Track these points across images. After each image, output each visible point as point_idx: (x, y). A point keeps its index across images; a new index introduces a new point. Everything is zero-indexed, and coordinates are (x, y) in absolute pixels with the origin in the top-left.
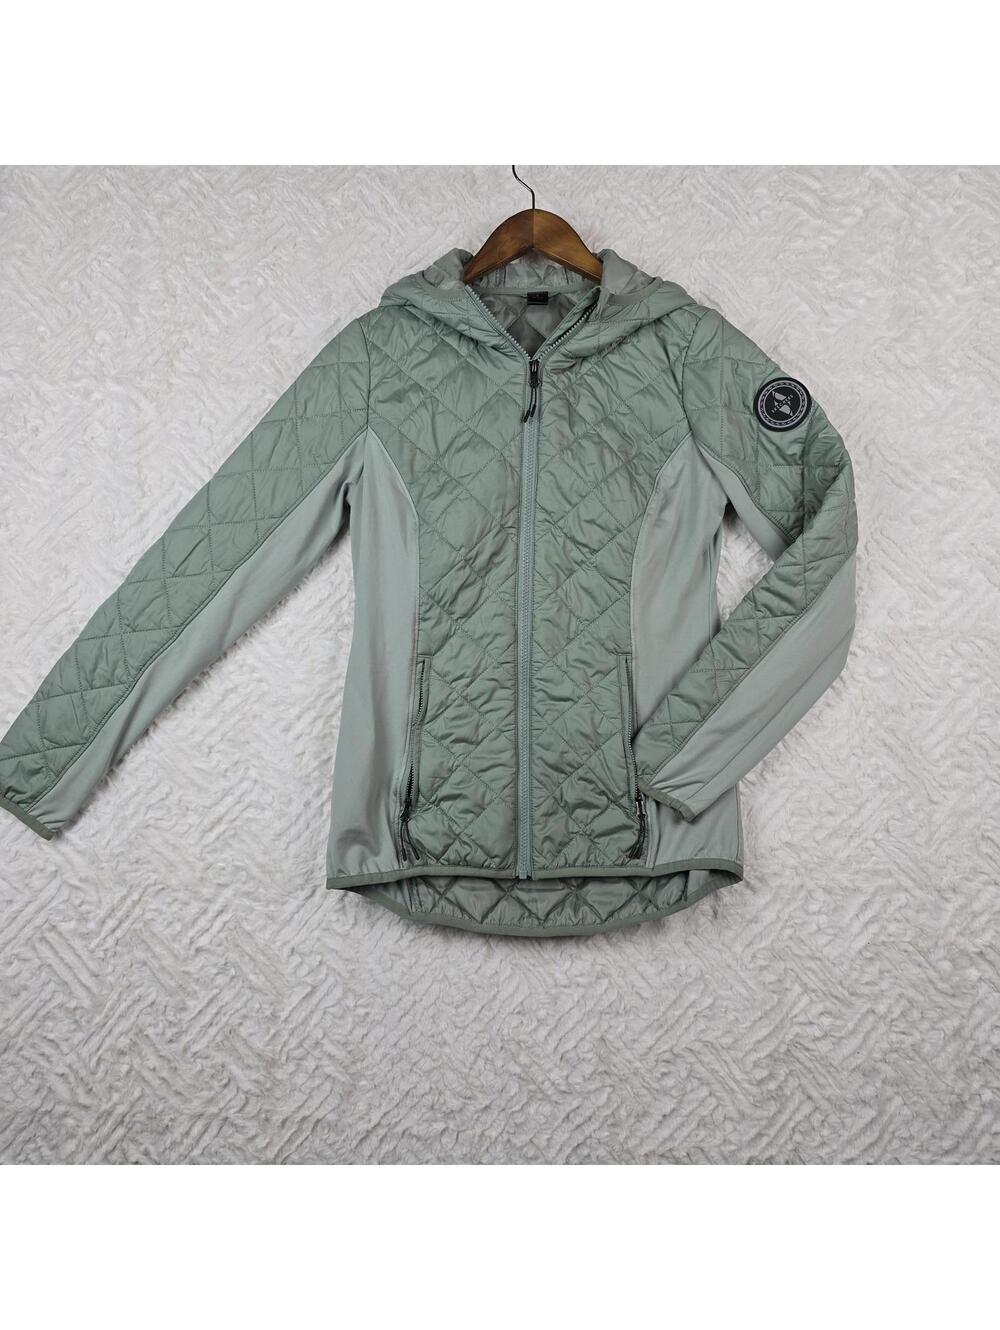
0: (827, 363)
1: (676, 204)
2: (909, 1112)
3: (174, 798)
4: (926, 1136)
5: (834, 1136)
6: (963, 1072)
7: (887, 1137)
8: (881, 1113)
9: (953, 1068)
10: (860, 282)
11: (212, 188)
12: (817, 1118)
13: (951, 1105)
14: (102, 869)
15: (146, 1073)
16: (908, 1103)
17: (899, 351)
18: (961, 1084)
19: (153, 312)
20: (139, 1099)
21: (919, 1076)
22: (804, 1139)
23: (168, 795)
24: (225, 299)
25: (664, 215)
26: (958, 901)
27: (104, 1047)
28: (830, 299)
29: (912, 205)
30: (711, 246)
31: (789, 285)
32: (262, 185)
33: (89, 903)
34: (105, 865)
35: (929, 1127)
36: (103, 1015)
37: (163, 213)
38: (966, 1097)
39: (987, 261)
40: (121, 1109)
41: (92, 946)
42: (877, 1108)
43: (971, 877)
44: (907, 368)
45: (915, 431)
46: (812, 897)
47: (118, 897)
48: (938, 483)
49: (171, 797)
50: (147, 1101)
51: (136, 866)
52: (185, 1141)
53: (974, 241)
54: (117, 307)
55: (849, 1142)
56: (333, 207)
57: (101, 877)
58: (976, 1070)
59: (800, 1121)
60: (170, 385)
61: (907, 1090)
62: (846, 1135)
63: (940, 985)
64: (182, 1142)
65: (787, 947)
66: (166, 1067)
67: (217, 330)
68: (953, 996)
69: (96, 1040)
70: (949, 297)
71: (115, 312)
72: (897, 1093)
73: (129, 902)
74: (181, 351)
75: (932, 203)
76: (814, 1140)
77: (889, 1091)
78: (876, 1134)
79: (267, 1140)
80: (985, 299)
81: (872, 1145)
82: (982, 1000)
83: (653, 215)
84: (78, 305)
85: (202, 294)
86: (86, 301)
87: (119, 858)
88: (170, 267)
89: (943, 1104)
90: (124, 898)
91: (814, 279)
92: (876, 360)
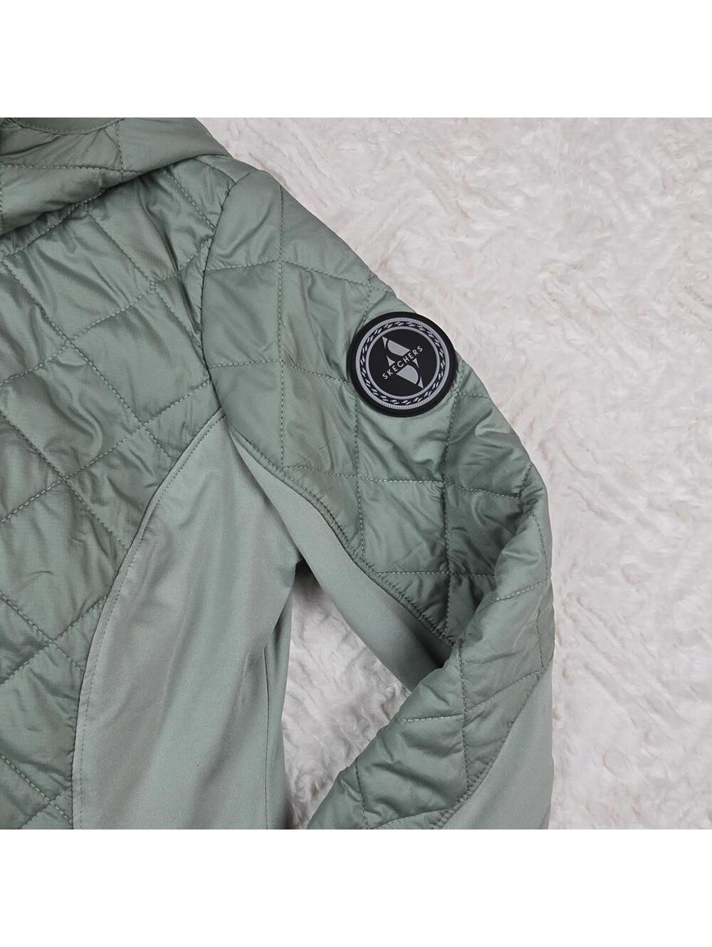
0: (471, 294)
10: (513, 170)
17: (582, 285)
28: (469, 191)
31: (403, 159)
39: (689, 161)
44: (595, 312)
45: (616, 419)
48: (660, 509)
80: (693, 217)
91: (442, 156)
92: (546, 296)
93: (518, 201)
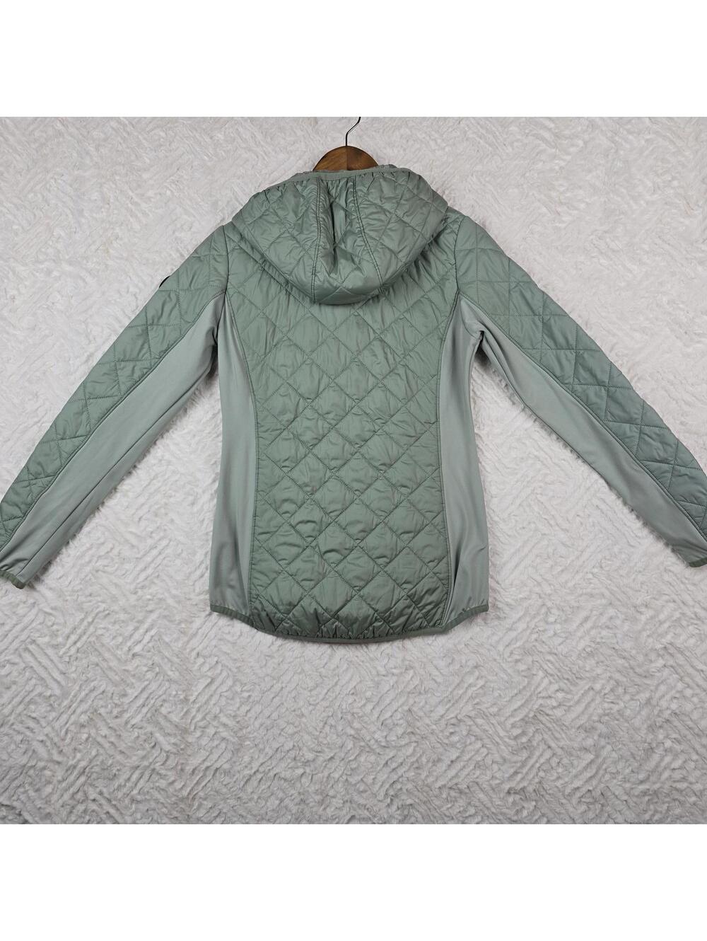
0: (559, 248)
1: (455, 138)
2: (616, 756)
3: (115, 552)
4: (627, 771)
5: (565, 773)
6: (652, 728)
7: (601, 772)
8: (597, 756)
9: (645, 726)
10: (581, 192)
11: (133, 127)
12: (554, 761)
13: (644, 750)
14: (67, 601)
15: (99, 739)
16: (615, 749)
17: (608, 240)
18: (651, 736)
19: (94, 215)
20: (96, 756)
21: (623, 731)
22: (546, 775)
23: (112, 549)
24: (144, 206)
25: (447, 145)
26: (650, 613)
27: (70, 722)
28: (561, 203)
29: (617, 138)
30: (479, 167)
31: (533, 194)
32: (169, 125)
33: (57, 624)
34: (68, 598)
35: (630, 765)
36: (69, 700)
37: (99, 145)
38: (654, 745)
39: (668, 177)
40: (83, 764)
41: (61, 653)
42: (594, 753)
43: (657, 597)
44: (614, 251)
45: (619, 295)
46: (550, 613)
47: (78, 620)
48: (635, 330)
49: (113, 551)
50: (101, 758)
51: (89, 598)
52: (127, 784)
53: (660, 163)
54: (68, 212)
55: (576, 776)
56: (218, 140)
57: (66, 607)
58: (661, 727)
59: (544, 763)
60: (107, 266)
61: (614, 740)
62: (574, 772)
63: (638, 670)
64: (125, 785)
65: (534, 646)
66: (113, 734)
67: (139, 227)
68: (645, 677)
69: (65, 717)
70: (642, 202)
71: (67, 215)
72: (608, 743)
73: (85, 623)
74: (113, 242)
75: (630, 137)
76: (552, 775)
77: (603, 742)
78: (594, 771)
79: (183, 783)
80: (666, 203)
81: (591, 778)
82: (665, 680)
83: (439, 146)
84: (41, 211)
85: (128, 202)
86: (47, 207)
87: (79, 593)
88: (104, 183)
89: (639, 750)
90: (82, 620)
91: (550, 190)
92: (592, 245)
93: (583, 206)
